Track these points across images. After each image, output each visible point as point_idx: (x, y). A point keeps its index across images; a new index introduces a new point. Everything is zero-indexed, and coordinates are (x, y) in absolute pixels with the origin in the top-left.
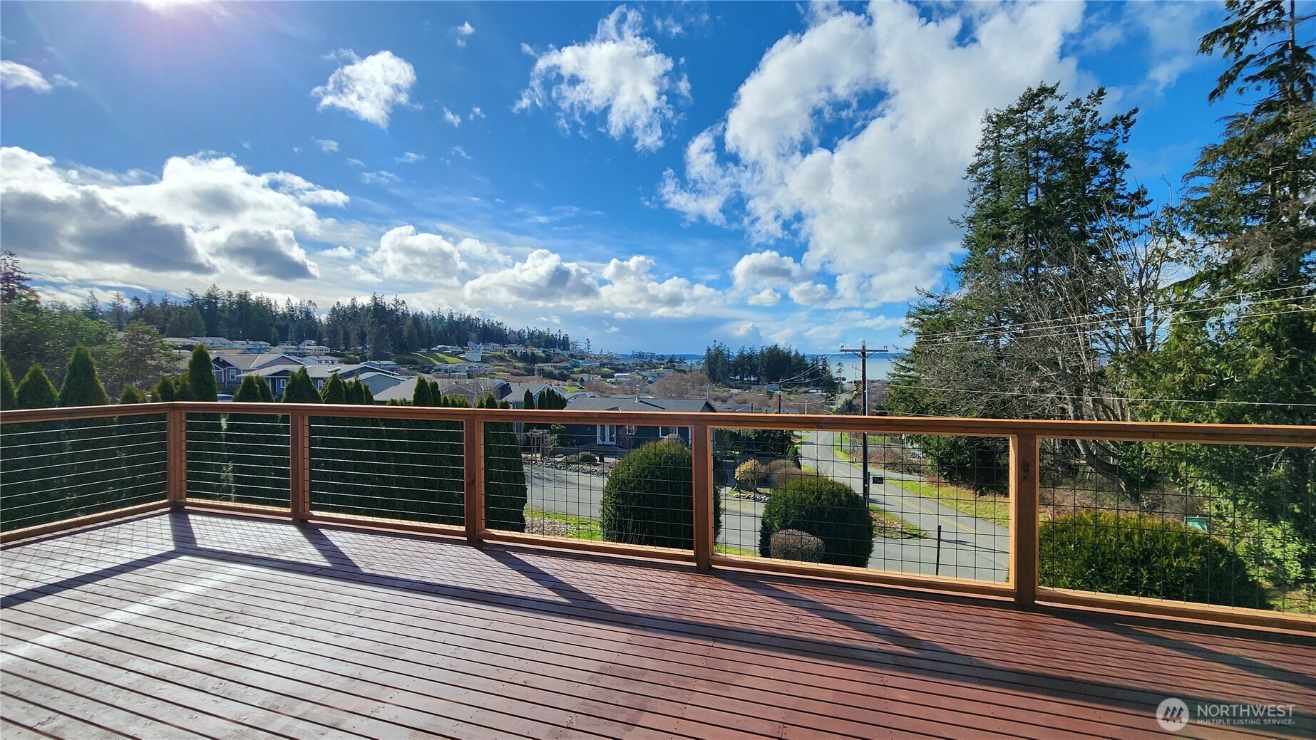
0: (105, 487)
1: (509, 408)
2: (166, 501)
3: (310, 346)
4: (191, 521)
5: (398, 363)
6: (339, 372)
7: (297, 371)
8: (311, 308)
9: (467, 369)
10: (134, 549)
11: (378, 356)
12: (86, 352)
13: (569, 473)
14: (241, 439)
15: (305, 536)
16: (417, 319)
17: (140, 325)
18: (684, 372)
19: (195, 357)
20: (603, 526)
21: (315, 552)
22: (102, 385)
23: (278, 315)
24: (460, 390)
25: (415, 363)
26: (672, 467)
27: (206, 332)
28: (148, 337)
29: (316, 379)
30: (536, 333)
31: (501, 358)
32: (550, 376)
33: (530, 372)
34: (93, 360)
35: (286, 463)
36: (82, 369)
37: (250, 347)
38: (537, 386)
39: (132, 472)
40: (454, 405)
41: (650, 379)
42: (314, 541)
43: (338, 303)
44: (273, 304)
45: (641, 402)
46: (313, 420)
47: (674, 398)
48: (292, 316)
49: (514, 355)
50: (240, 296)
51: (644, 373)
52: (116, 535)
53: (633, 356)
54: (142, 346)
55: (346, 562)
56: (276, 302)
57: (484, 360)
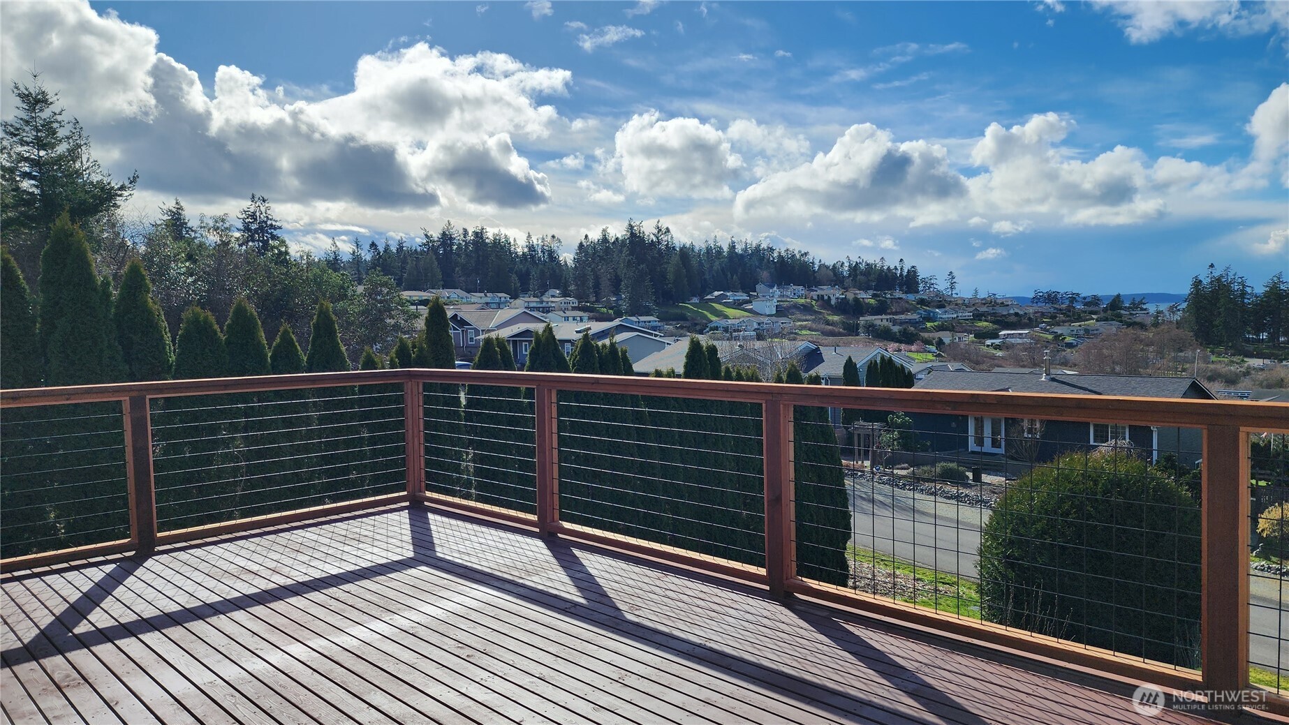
0: (346, 471)
1: (820, 383)
2: (405, 493)
3: (553, 297)
4: (431, 522)
5: (662, 319)
6: (590, 332)
7: (541, 332)
8: (554, 246)
9: (756, 326)
10: (375, 550)
11: (636, 310)
12: (327, 308)
13: (917, 496)
14: (480, 417)
15: (555, 556)
16: (685, 254)
17: (378, 276)
18: (1142, 326)
19: (431, 313)
20: (981, 591)
21: (567, 579)
22: (344, 349)
23: (517, 256)
24: (745, 357)
25: (682, 318)
26: (1121, 500)
27: (442, 283)
28: (385, 290)
29: (563, 342)
30: (862, 267)
31: (806, 309)
32: (884, 335)
33: (852, 330)
34: (334, 318)
35: (531, 453)
36: (325, 328)
37: (488, 300)
38: (864, 352)
39: (375, 453)
40: (739, 378)
41: (1069, 340)
42: (566, 564)
43: (586, 236)
44: (512, 243)
45: (1053, 380)
46: (562, 395)
47: (1119, 374)
48: (532, 257)
49: (825, 302)
50: (476, 234)
51: (1059, 330)
52: (358, 530)
53: (1035, 300)
54: (381, 302)
55: (604, 600)
56: (515, 240)
57: (781, 312)
